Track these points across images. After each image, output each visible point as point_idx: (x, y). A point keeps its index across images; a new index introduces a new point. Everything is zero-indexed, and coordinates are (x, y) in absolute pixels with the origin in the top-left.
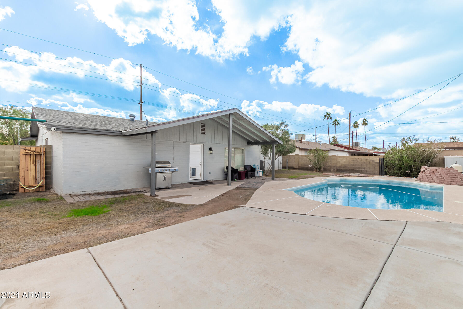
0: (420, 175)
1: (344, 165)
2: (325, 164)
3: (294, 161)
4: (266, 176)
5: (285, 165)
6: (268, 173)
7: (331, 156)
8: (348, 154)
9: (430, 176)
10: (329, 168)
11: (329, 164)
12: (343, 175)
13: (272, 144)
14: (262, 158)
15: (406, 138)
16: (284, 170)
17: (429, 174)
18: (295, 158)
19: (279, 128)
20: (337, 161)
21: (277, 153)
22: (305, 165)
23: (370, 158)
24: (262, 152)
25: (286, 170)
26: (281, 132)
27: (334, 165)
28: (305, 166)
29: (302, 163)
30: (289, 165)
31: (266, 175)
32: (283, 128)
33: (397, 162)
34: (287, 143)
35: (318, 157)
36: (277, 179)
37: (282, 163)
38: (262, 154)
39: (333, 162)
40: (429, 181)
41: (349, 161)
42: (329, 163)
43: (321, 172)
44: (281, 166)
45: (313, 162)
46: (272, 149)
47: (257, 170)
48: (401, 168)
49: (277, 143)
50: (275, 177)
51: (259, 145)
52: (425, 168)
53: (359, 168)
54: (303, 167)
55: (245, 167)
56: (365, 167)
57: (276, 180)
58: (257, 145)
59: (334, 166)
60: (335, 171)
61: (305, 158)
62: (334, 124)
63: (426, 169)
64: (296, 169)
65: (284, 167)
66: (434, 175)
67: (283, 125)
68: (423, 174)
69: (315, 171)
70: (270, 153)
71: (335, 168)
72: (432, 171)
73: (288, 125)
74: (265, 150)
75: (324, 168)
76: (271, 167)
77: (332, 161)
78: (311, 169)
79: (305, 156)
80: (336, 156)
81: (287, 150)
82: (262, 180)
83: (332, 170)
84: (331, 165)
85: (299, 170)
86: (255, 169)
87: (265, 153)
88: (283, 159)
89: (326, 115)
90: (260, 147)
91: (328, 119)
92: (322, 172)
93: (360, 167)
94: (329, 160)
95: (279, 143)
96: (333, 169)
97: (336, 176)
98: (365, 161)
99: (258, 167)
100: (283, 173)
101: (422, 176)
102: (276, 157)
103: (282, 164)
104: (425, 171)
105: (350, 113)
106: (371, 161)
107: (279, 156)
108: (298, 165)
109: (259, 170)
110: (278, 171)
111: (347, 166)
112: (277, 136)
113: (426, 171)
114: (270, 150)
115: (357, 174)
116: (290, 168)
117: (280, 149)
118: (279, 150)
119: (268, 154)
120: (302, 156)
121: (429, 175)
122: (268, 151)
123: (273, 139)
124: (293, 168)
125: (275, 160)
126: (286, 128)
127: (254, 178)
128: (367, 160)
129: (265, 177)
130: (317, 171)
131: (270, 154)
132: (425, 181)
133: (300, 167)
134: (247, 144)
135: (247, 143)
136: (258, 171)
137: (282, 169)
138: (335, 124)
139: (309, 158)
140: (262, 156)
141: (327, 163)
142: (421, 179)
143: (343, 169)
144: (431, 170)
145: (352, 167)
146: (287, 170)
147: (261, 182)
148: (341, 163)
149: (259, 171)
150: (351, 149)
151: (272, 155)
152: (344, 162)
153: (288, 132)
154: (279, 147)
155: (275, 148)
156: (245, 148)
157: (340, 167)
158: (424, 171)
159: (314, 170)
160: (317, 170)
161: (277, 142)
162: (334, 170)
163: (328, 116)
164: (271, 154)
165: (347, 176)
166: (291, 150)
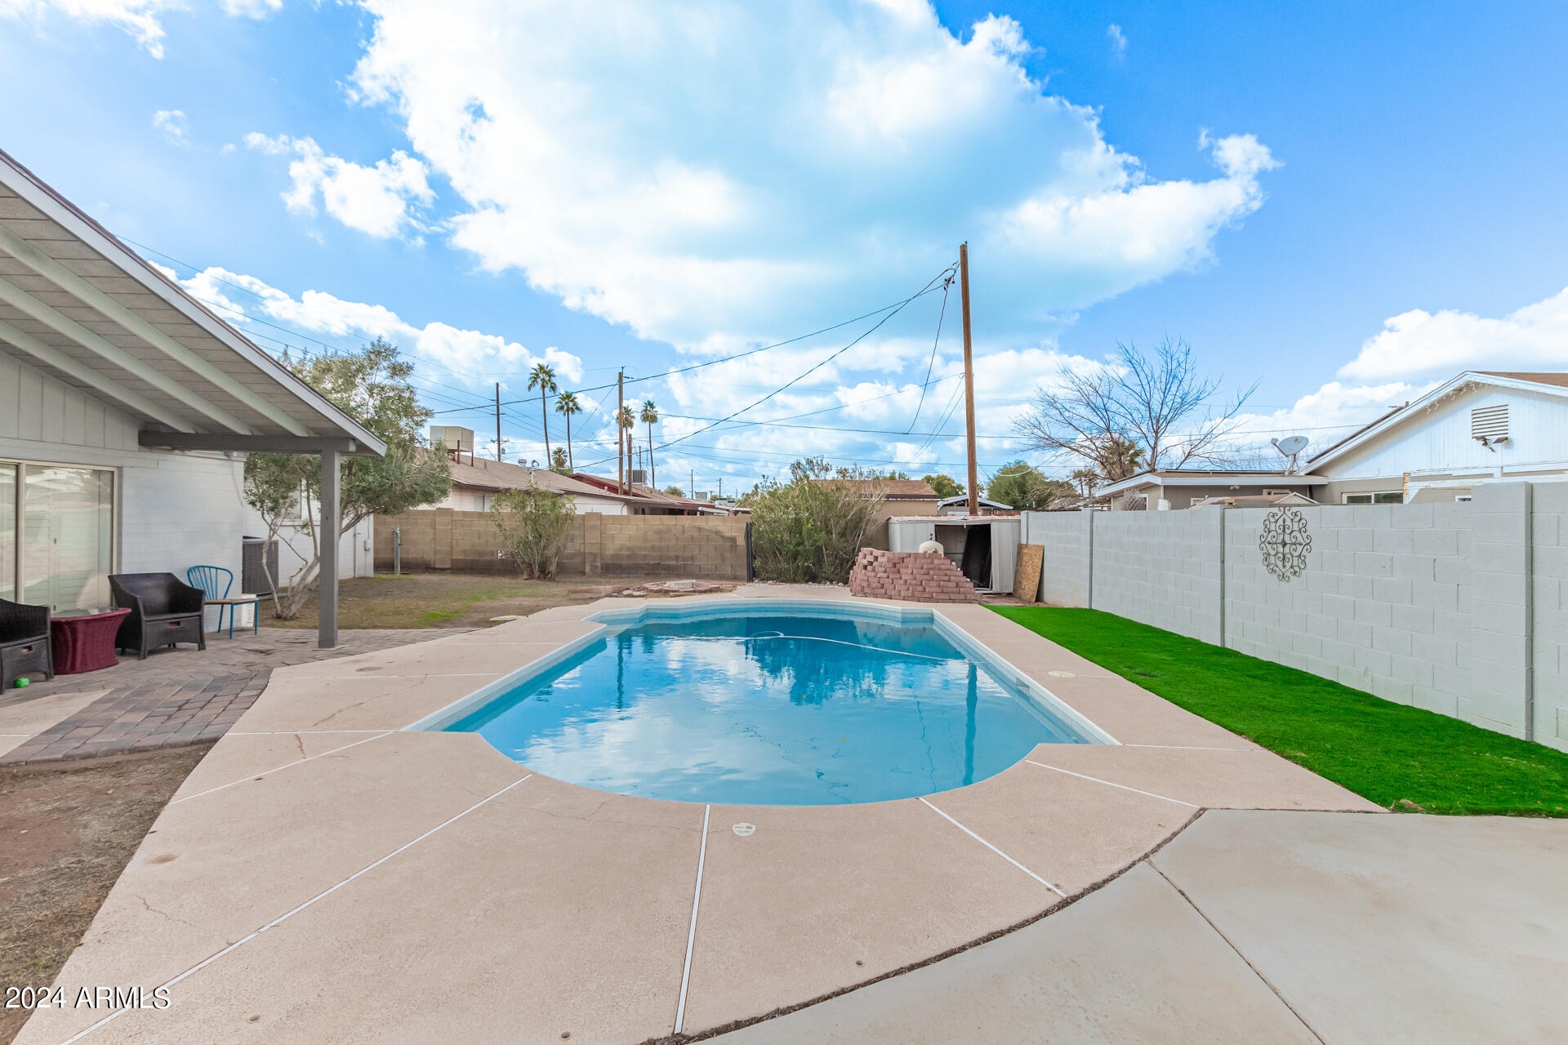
0: (857, 574)
1: (629, 549)
2: (562, 549)
3: (432, 537)
4: (279, 623)
5: (385, 555)
6: (294, 609)
7: (583, 517)
8: (625, 508)
9: (888, 577)
10: (577, 560)
11: (577, 548)
12: (639, 589)
13: (319, 452)
14: (258, 526)
15: (803, 462)
16: (384, 580)
17: (885, 572)
18: (433, 526)
19: (358, 371)
20: (603, 536)
21: (348, 503)
22: (480, 553)
23: (710, 524)
24: (255, 495)
25: (390, 576)
26: (371, 395)
27: (596, 550)
28: (482, 558)
29: (465, 542)
30: (405, 556)
31: (279, 617)
32: (381, 377)
33: (786, 537)
34: (405, 451)
35: (533, 520)
36: (353, 639)
37: (370, 544)
38: (253, 503)
39: (593, 537)
40: (886, 593)
41: (645, 533)
42: (578, 542)
43: (550, 579)
44: (365, 564)
45: (515, 540)
46: (318, 478)
47: (220, 598)
48: (795, 556)
49: (352, 448)
50: (339, 628)
51: (235, 454)
52: (871, 554)
53: (677, 558)
54: (472, 561)
55: (121, 588)
56: (697, 552)
57: (347, 647)
58: (220, 454)
59: (595, 555)
60: (599, 571)
61: (482, 522)
62: (562, 408)
63: (876, 558)
64: (442, 570)
65: (382, 565)
66: (898, 576)
67: (385, 364)
68: (868, 574)
69: (525, 576)
70: (304, 501)
71: (598, 560)
72: (891, 565)
73: (410, 368)
74: (273, 482)
75: (558, 564)
76: (317, 570)
77: (586, 535)
78: (507, 568)
79: (481, 515)
80: (599, 516)
81: (408, 489)
82: (252, 658)
83: (588, 569)
84: (582, 551)
85: (452, 573)
86: (200, 593)
87: (275, 501)
88: (375, 531)
89: (536, 374)
90: (240, 468)
91: (543, 387)
92: (552, 579)
93: (680, 554)
94: (577, 533)
95: (361, 447)
96: (591, 565)
97: (618, 593)
98: (696, 534)
99: (224, 578)
100: (379, 594)
101: (866, 579)
102: (345, 522)
103: (372, 551)
104: (872, 565)
105: (621, 374)
106: (712, 532)
107: (358, 518)
108: (451, 554)
109: (236, 593)
110: (355, 587)
111: (638, 552)
112: (347, 411)
113: (875, 564)
114: (308, 486)
115: (686, 583)
116: (409, 567)
117: (371, 479)
118: (363, 484)
119: (291, 506)
120: (465, 513)
121: (885, 575)
122: (291, 487)
123: (325, 425)
124: (428, 568)
125: (340, 534)
126: (400, 382)
127: (195, 645)
128: (700, 529)
129: (273, 634)
130: (531, 576)
131: (308, 506)
132: (876, 596)
133: (458, 560)
134: (135, 445)
135: (137, 440)
136: (223, 604)
137: (370, 573)
138: (565, 408)
139: (499, 526)
140: (253, 514)
141: (569, 545)
142: (866, 590)
143: (625, 562)
144: (888, 561)
145: (655, 554)
146: (398, 575)
147: (240, 671)
148: (618, 543)
149: (232, 604)
150: (626, 493)
151: (322, 511)
152: (630, 538)
153: (411, 399)
154: (365, 469)
155: (337, 474)
156: (120, 468)
157: (616, 555)
158: (871, 563)
159: (522, 573)
160: (532, 572)
161: (354, 439)
162: (594, 568)
163: (544, 377)
164: (316, 505)
165: (657, 592)
166: (427, 490)
